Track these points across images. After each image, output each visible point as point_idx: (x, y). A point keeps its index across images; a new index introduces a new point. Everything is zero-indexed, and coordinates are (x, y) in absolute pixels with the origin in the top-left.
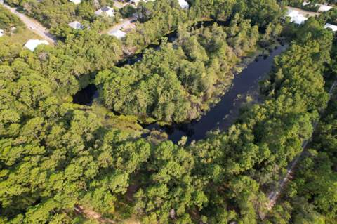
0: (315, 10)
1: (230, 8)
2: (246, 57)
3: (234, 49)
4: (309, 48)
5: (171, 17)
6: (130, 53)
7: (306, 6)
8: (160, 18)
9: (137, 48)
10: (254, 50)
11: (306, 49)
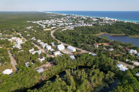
0: (132, 64)
1: (92, 61)
2: (96, 88)
3: (91, 83)
4: (127, 89)
5: (65, 64)
6: (43, 80)
7: (127, 62)
8: (61, 64)
9: (48, 77)
10: (101, 84)
11: (125, 90)
